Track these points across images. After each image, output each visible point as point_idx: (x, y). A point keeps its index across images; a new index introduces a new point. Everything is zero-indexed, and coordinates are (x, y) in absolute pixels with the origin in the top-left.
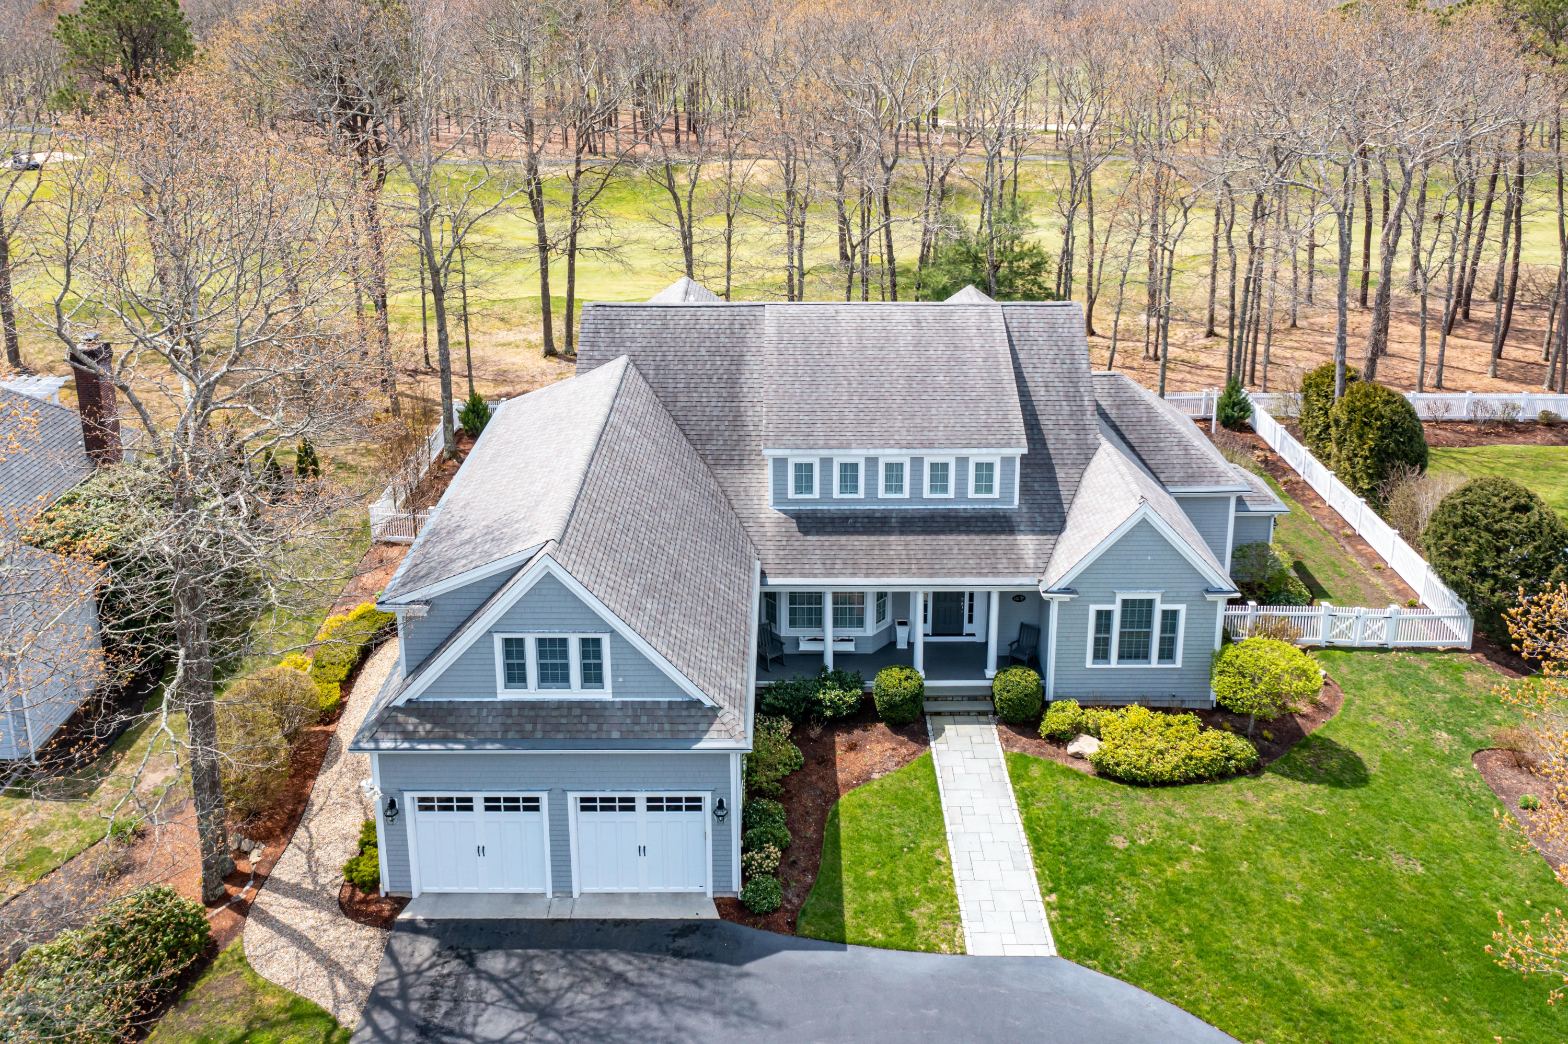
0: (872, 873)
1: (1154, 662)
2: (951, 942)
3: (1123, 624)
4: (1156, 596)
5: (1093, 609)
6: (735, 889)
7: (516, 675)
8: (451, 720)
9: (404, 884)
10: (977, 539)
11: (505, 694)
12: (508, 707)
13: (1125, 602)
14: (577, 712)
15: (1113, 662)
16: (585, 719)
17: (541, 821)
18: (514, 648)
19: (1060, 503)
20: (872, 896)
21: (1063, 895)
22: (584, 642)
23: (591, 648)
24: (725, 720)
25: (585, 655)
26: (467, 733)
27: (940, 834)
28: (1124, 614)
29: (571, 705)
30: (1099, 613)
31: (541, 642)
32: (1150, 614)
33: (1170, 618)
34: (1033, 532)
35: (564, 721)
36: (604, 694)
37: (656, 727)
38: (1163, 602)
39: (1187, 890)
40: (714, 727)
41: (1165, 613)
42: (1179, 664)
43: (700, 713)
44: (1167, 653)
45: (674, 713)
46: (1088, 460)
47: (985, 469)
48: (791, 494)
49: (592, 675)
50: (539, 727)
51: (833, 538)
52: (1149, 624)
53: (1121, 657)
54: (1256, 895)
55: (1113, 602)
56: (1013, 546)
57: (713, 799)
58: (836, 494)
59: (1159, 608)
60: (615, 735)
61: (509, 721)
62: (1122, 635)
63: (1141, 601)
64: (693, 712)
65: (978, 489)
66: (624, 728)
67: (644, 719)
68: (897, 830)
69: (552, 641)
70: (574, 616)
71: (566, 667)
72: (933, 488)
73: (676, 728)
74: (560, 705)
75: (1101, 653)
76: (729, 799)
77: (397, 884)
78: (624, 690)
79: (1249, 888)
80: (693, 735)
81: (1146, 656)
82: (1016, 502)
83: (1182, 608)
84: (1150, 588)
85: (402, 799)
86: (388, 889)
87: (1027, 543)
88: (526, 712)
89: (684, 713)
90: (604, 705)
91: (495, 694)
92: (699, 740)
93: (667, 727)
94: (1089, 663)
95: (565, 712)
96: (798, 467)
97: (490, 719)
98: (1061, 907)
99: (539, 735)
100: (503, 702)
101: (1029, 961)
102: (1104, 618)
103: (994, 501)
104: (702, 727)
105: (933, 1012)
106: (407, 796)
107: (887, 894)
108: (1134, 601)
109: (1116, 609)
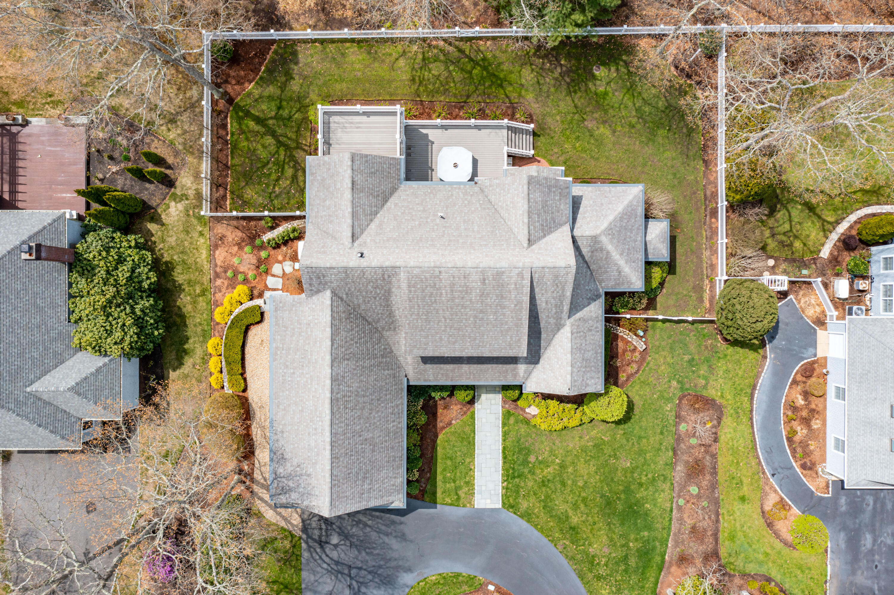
0: (449, 475)
2: (470, 503)
19: (540, 349)
20: (448, 485)
21: (509, 483)
27: (472, 455)
39: (549, 480)
46: (559, 329)
51: (438, 365)
54: (570, 482)
68: (459, 453)
79: (568, 479)
98: (507, 488)
101: (493, 510)
105: (462, 530)
107: (453, 484)
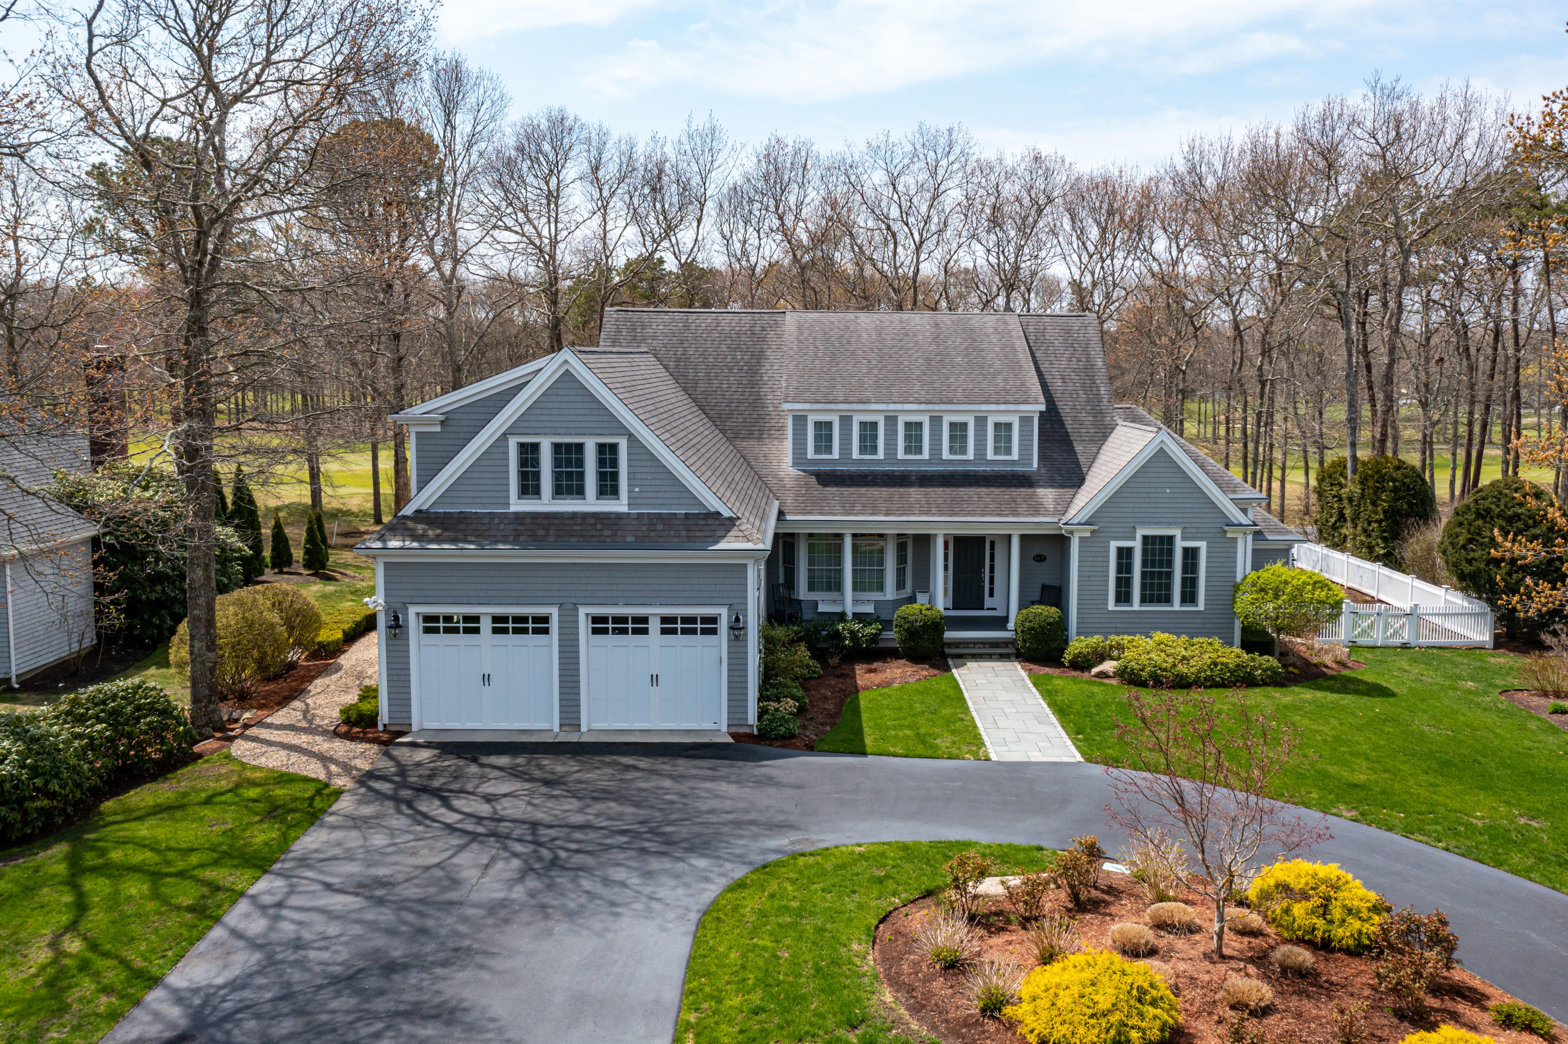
0: (893, 723)
1: (1177, 605)
2: (975, 755)
3: (1144, 563)
4: (1177, 533)
5: (1114, 545)
6: (750, 722)
7: (529, 486)
8: (462, 526)
9: (403, 715)
10: (996, 491)
11: (518, 505)
12: (520, 517)
13: (1145, 538)
14: (592, 521)
15: (1136, 605)
16: (599, 527)
17: (550, 646)
18: (529, 453)
19: (1080, 468)
20: (893, 732)
21: (1088, 734)
22: (601, 448)
23: (608, 453)
24: (742, 528)
25: (601, 462)
26: (477, 536)
28: (1145, 552)
29: (585, 516)
30: (1120, 550)
31: (557, 447)
32: (1170, 552)
33: (1191, 555)
34: (1053, 487)
35: (577, 528)
36: (620, 505)
37: (672, 533)
38: (1184, 538)
40: (731, 533)
41: (1186, 550)
42: (1201, 607)
43: (717, 522)
44: (1189, 596)
45: (688, 522)
46: (1105, 437)
47: (1003, 429)
48: (811, 454)
49: (608, 486)
50: (552, 532)
51: (853, 489)
52: (1170, 563)
53: (1143, 600)
55: (1133, 538)
56: (1033, 496)
57: (729, 616)
58: (856, 455)
59: (1180, 545)
60: (630, 539)
61: (522, 528)
62: (1144, 575)
63: (1162, 538)
64: (710, 522)
65: (997, 451)
66: (639, 534)
67: (660, 527)
69: (569, 446)
70: (591, 418)
71: (581, 476)
72: (952, 450)
73: (692, 534)
74: (574, 515)
75: (1123, 596)
76: (746, 616)
77: (397, 715)
78: (639, 501)
80: (710, 540)
81: (1168, 600)
82: (1035, 465)
83: (1202, 545)
84: (1170, 523)
85: (406, 615)
86: (386, 721)
87: (1047, 495)
88: (539, 521)
89: (701, 522)
90: (619, 516)
91: (507, 505)
92: (717, 542)
93: (683, 533)
94: (1111, 606)
95: (580, 521)
96: (818, 425)
97: (502, 527)
99: (552, 539)
100: (515, 513)
102: (1125, 555)
103: (1013, 462)
104: (719, 533)
105: (957, 784)
106: (412, 610)
107: (908, 732)
108: (1154, 537)
109: (1137, 545)
